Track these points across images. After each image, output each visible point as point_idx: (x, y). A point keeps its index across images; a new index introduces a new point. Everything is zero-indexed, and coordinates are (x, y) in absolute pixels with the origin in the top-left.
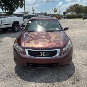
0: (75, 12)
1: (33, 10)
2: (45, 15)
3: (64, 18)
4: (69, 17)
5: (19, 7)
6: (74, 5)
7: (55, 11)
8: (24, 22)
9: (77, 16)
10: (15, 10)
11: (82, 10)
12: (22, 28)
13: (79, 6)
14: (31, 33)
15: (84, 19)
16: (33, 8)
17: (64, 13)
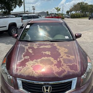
0: (80, 11)
1: (34, 9)
2: (47, 14)
3: (68, 18)
4: (73, 17)
5: (17, 6)
6: (79, 4)
7: (58, 10)
8: (22, 23)
9: (82, 15)
10: (13, 9)
11: (87, 9)
12: (16, 35)
13: (84, 4)
14: (29, 44)
15: (89, 19)
16: (33, 7)
17: (68, 12)
